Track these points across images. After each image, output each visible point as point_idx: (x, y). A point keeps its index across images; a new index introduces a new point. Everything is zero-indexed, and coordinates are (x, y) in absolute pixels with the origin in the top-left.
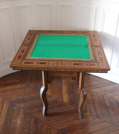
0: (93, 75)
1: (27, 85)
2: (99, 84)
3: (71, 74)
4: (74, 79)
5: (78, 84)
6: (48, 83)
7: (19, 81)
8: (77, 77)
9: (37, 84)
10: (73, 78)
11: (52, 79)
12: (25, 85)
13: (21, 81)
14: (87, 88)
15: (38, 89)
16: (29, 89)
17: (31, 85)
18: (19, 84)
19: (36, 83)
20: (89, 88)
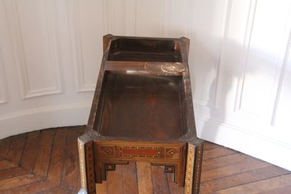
0: (223, 147)
1: (38, 179)
2: (241, 173)
3: (162, 156)
4: (170, 169)
5: (184, 184)
6: (96, 182)
7: (13, 165)
8: (179, 164)
9: (67, 174)
10: (167, 167)
11: (110, 170)
12: (31, 178)
13: (20, 165)
14: (208, 186)
15: (70, 188)
16: (43, 189)
17: (51, 177)
18: (13, 176)
19: (64, 171)
20: (213, 186)
